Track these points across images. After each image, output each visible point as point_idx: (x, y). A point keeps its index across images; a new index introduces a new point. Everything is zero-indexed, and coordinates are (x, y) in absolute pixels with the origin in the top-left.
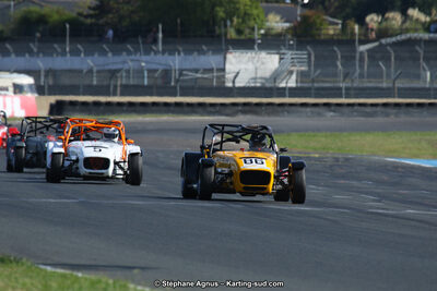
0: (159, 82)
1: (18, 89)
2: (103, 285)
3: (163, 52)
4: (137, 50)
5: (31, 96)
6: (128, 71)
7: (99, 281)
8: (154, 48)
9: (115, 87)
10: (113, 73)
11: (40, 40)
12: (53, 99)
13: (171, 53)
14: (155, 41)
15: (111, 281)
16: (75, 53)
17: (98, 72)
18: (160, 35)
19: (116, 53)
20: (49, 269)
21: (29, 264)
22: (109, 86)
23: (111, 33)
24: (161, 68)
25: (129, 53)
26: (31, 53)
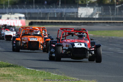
0: (60, 16)
1: (20, 18)
2: (44, 74)
3: (61, 8)
4: (53, 7)
5: (24, 20)
6: (51, 13)
7: (42, 72)
8: (58, 6)
9: (47, 17)
10: (47, 14)
11: (26, 4)
12: (30, 21)
13: (63, 8)
14: (58, 4)
15: (46, 72)
16: (36, 8)
17: (43, 13)
18: (60, 3)
19: (48, 8)
20: (29, 69)
21: (23, 67)
22: (45, 17)
23: (46, 2)
24: (60, 12)
25: (51, 8)
26: (24, 8)
